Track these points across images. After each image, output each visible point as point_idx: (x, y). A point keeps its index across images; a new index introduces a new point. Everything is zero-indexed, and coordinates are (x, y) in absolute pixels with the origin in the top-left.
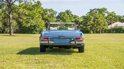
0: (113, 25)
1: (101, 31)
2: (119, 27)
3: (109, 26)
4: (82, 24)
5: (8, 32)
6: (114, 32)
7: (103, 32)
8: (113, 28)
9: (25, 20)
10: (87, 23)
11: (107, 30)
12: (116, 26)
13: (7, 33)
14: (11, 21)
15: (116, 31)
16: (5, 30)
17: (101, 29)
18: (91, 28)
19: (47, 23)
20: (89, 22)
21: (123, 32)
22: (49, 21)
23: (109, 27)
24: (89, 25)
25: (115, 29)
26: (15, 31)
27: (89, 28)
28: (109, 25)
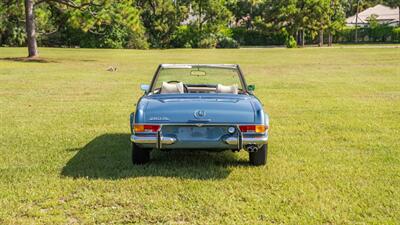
0: (363, 17)
1: (322, 37)
2: (381, 23)
3: (349, 20)
4: (260, 14)
5: (22, 40)
6: (366, 38)
7: (330, 39)
8: (362, 26)
9: (79, 8)
10: (276, 11)
11: (342, 35)
12: (372, 20)
13: (17, 44)
14: (31, 12)
15: (370, 37)
16: (12, 36)
17: (322, 32)
18: (289, 28)
19: (147, 13)
20: (284, 9)
21: (393, 38)
22: (153, 6)
23: (351, 23)
24: (283, 19)
25: (370, 30)
26: (43, 38)
27: (284, 29)
28: (349, 14)
